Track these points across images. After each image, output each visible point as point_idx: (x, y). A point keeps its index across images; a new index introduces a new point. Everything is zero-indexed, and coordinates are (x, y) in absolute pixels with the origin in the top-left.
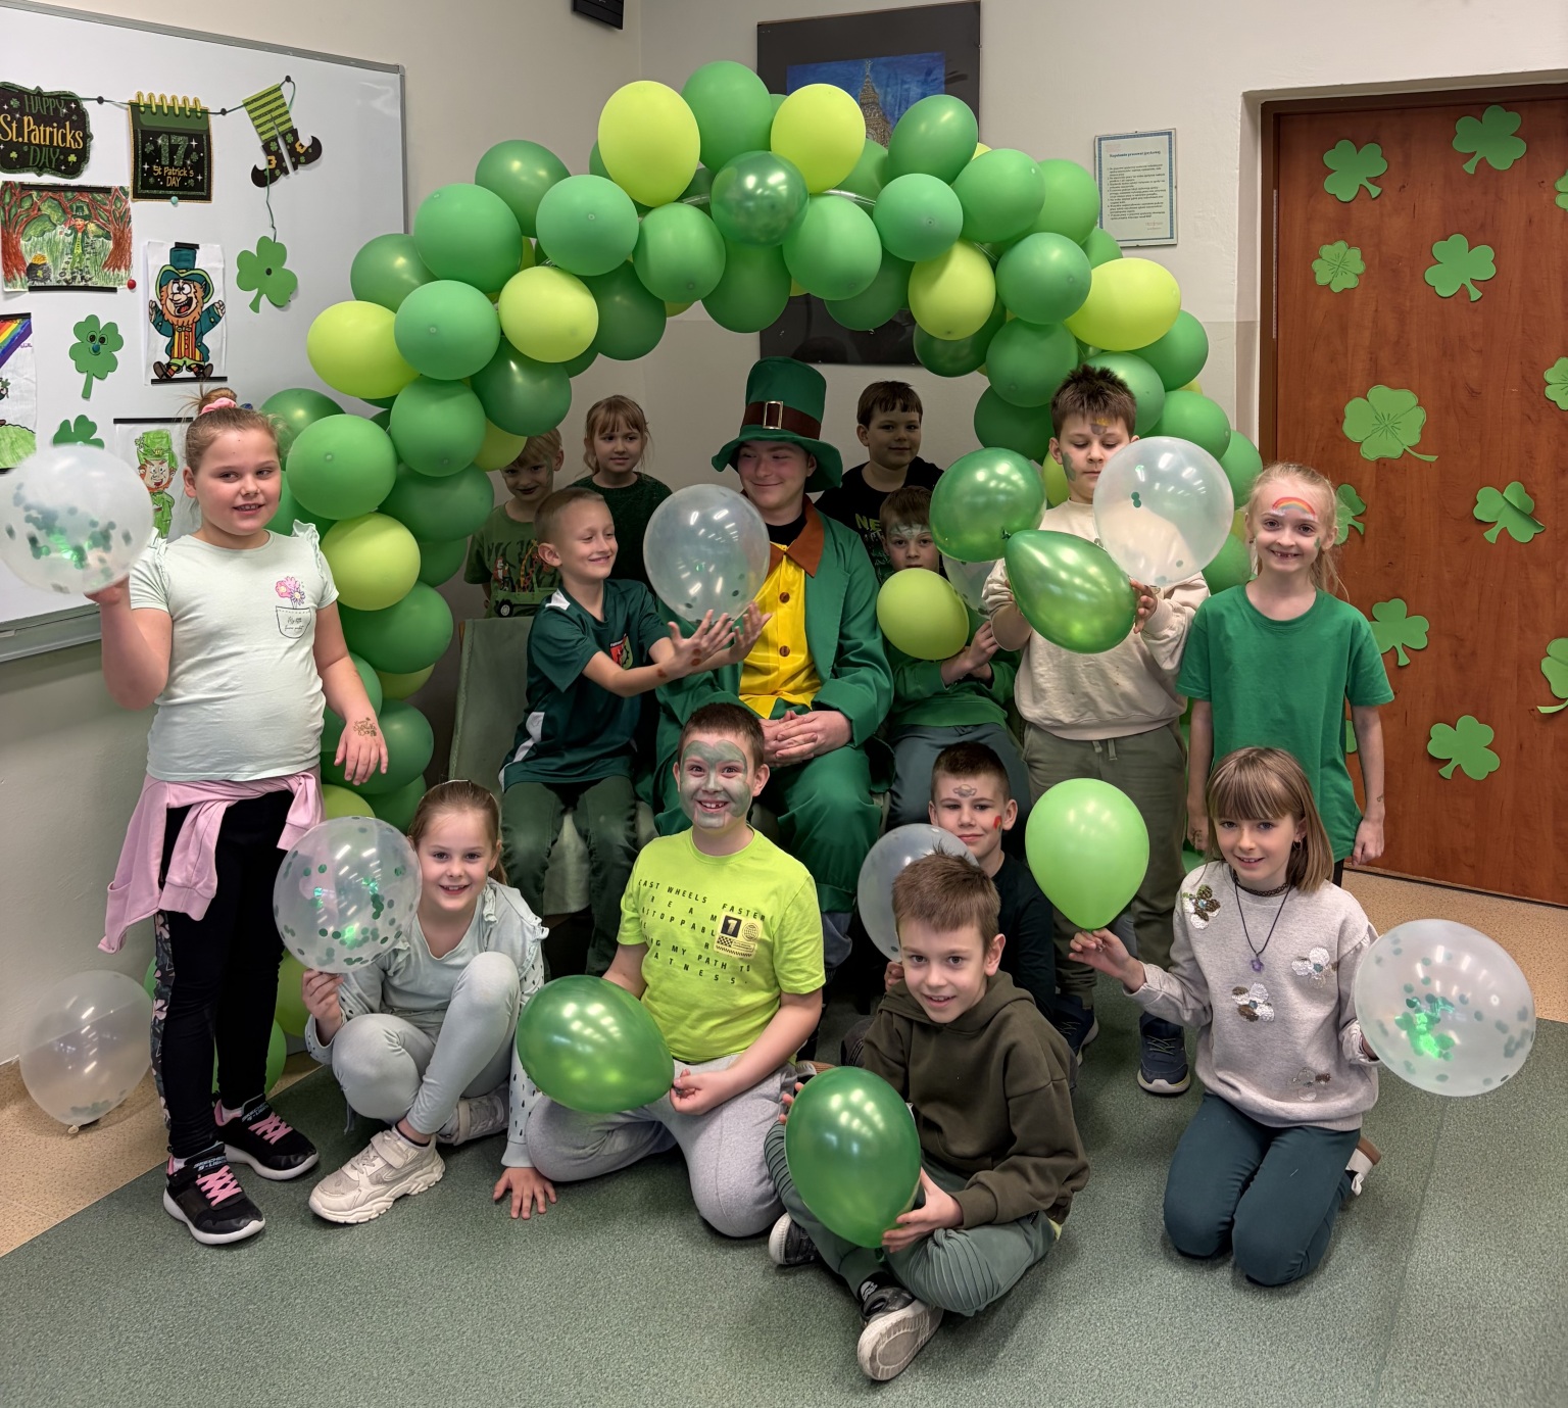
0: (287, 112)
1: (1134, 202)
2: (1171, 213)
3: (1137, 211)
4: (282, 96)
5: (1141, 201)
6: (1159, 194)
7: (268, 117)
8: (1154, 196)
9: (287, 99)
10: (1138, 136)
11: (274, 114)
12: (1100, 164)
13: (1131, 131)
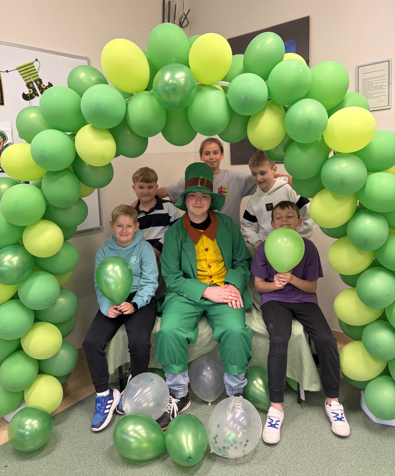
0: (37, 72)
1: (373, 92)
2: (389, 95)
3: (374, 95)
4: (34, 66)
5: (375, 91)
6: (384, 87)
7: (28, 74)
8: (381, 88)
9: (37, 68)
10: (375, 64)
11: (31, 73)
12: (358, 78)
13: (372, 62)
